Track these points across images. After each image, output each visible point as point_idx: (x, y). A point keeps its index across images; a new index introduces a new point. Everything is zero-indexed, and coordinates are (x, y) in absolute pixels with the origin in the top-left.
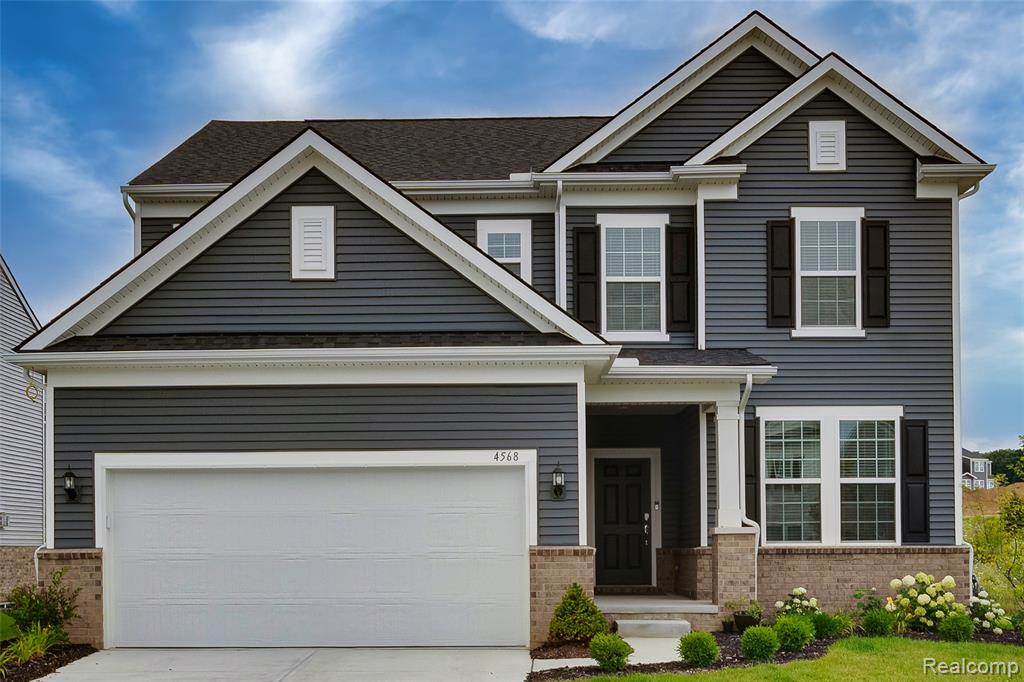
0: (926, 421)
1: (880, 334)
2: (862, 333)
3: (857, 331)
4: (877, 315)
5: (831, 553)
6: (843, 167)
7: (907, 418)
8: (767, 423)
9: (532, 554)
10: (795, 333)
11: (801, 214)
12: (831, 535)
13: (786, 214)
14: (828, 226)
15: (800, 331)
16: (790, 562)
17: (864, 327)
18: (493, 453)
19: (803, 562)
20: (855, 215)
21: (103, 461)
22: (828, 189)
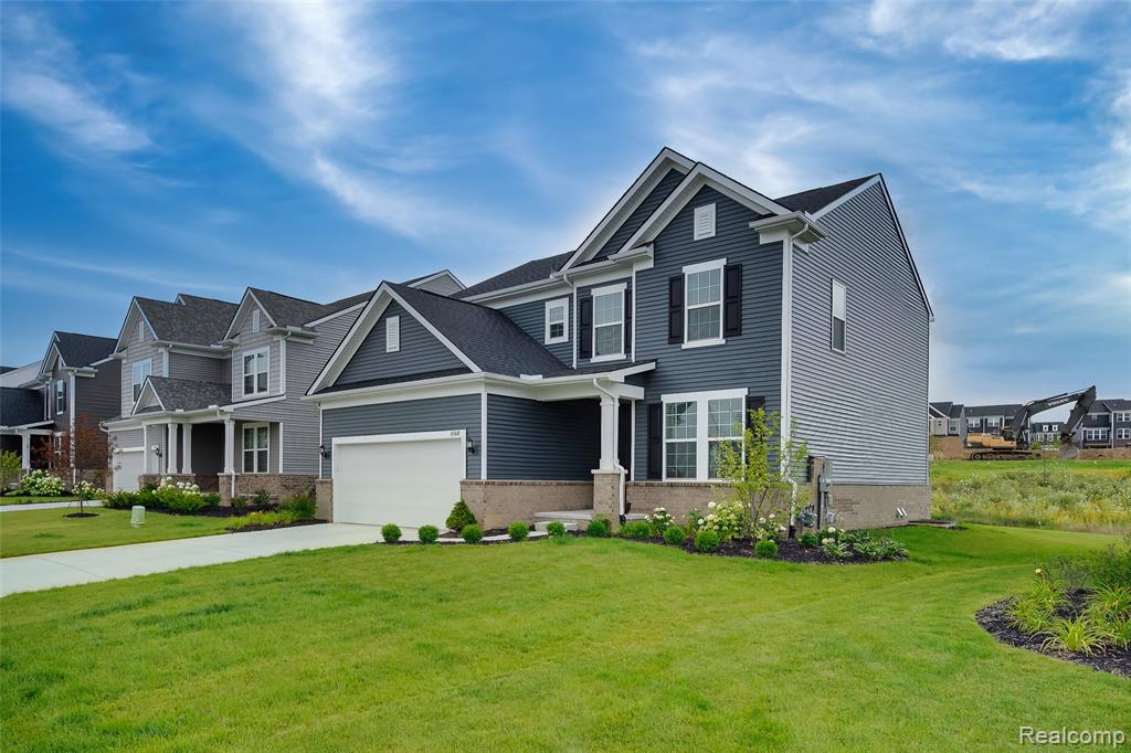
0: (763, 397)
1: (735, 340)
2: (723, 342)
3: (720, 341)
4: (732, 329)
5: (699, 486)
6: (713, 234)
7: (752, 395)
8: (667, 405)
9: (462, 483)
10: (684, 347)
11: (688, 270)
12: (702, 475)
13: (679, 271)
14: (703, 275)
15: (687, 345)
16: (676, 491)
17: (724, 337)
18: (450, 432)
19: (683, 492)
20: (720, 264)
21: (336, 441)
22: (705, 251)
